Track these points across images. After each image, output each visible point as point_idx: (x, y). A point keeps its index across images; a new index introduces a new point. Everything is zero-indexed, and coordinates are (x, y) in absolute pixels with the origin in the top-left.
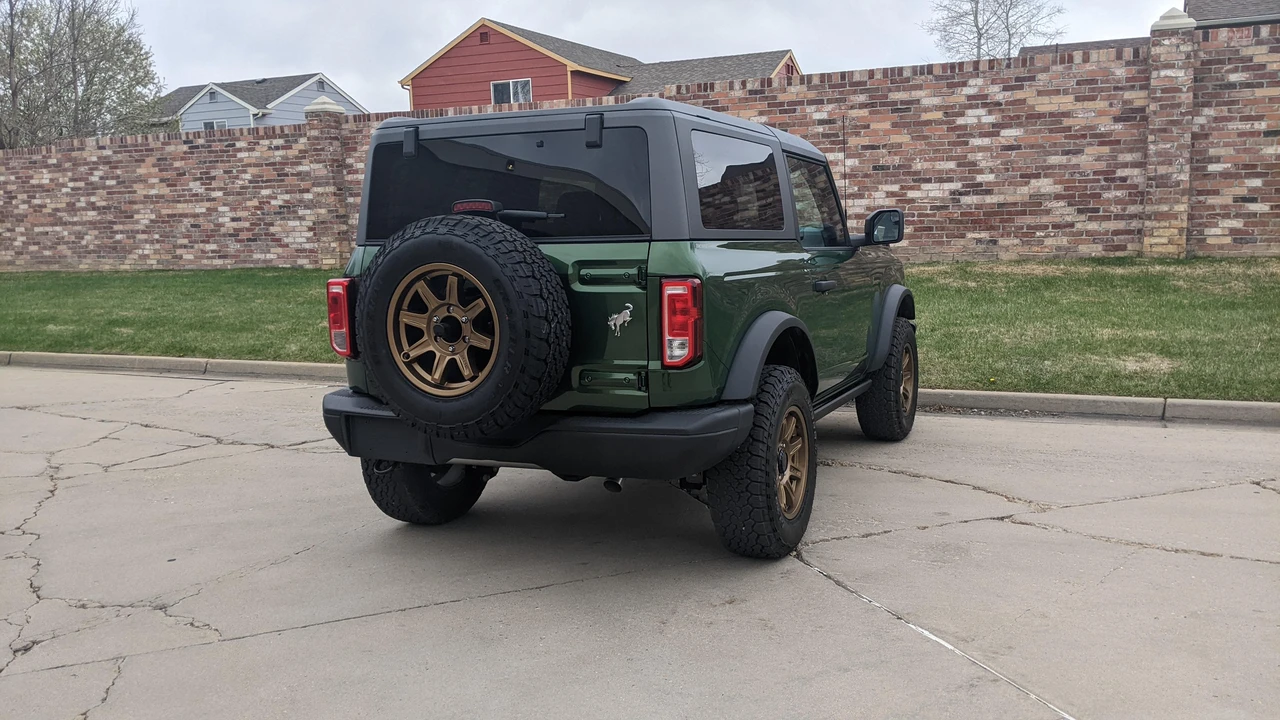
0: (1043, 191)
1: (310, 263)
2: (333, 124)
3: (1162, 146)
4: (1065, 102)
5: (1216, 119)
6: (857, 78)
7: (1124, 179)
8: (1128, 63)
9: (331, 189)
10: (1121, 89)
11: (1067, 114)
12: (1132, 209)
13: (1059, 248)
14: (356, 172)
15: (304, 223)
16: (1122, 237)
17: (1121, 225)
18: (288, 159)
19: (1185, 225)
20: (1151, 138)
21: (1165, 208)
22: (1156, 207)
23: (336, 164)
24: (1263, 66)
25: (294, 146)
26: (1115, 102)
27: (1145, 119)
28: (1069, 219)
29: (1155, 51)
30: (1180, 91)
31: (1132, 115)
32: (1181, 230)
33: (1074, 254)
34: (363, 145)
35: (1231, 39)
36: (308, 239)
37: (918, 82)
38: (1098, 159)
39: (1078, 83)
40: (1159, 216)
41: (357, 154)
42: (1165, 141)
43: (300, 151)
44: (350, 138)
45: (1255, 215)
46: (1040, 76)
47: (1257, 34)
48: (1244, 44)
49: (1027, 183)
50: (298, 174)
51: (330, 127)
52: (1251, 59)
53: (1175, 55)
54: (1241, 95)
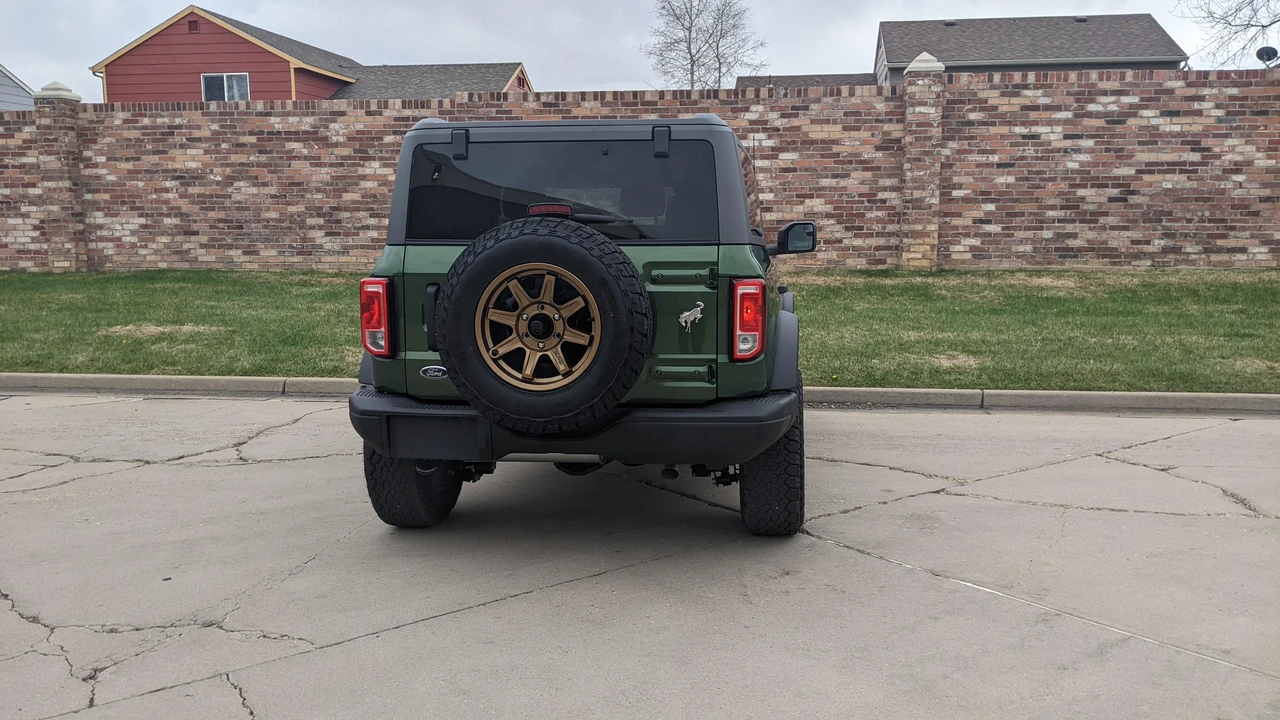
0: (816, 210)
1: (36, 266)
2: (68, 113)
3: (916, 173)
4: (833, 131)
5: (958, 152)
6: (648, 98)
7: (884, 201)
8: (887, 99)
9: (67, 184)
10: (881, 121)
11: (836, 142)
12: (891, 228)
13: (829, 262)
14: (96, 166)
15: (28, 221)
16: (882, 252)
17: (881, 242)
18: (8, 148)
19: (936, 242)
20: (907, 166)
21: (919, 227)
22: (912, 226)
23: (71, 157)
24: (995, 108)
25: (17, 135)
26: (877, 132)
27: (901, 148)
28: (838, 235)
29: (911, 89)
30: (931, 125)
31: (889, 145)
32: (933, 246)
33: (842, 267)
34: (104, 137)
35: (970, 83)
36: (33, 238)
37: (704, 105)
38: (862, 183)
39: (845, 114)
40: (914, 234)
41: (96, 147)
42: (919, 169)
43: (25, 141)
44: (89, 129)
45: (990, 234)
46: (813, 106)
47: (991, 80)
48: (981, 87)
49: (802, 203)
50: (22, 166)
51: (64, 115)
52: (986, 101)
53: (927, 94)
54: (978, 131)
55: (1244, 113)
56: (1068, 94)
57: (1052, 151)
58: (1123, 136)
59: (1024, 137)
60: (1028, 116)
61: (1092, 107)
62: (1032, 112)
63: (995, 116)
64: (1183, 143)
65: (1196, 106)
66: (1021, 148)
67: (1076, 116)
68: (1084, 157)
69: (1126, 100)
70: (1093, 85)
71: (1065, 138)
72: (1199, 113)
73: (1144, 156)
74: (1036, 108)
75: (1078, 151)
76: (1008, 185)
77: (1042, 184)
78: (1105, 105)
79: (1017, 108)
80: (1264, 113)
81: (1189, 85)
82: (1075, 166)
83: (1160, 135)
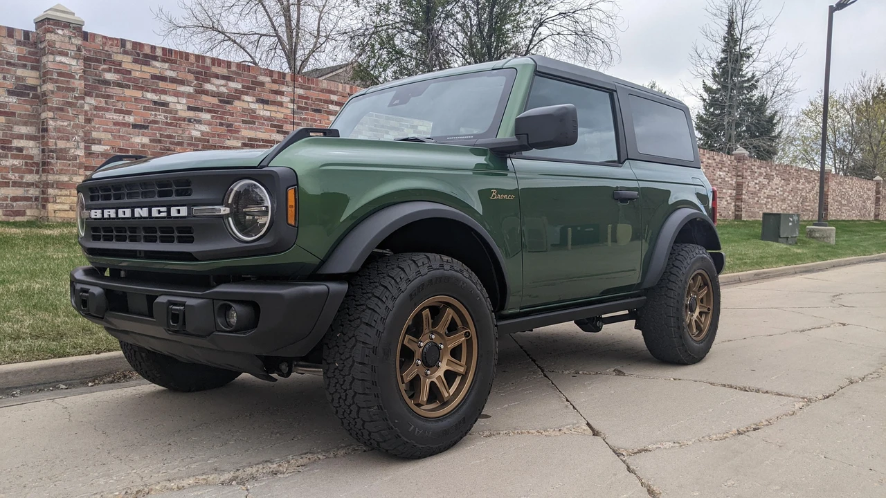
3: (59, 123)
5: (96, 108)
7: (20, 149)
8: (19, 43)
10: (14, 65)
12: (29, 178)
16: (21, 203)
17: (19, 192)
20: (48, 115)
21: (65, 178)
22: (57, 177)
24: (129, 72)
26: (9, 76)
27: (39, 96)
29: (49, 36)
30: (73, 77)
31: (20, 91)
40: (60, 185)
42: (62, 118)
47: (124, 46)
48: (115, 51)
53: (67, 45)
54: (114, 91)
55: (307, 109)
56: (190, 71)
57: (179, 119)
58: (232, 114)
59: (155, 103)
60: (157, 86)
61: (208, 86)
62: (161, 82)
63: (129, 80)
64: (272, 126)
65: (279, 98)
66: (153, 113)
67: (197, 92)
68: (204, 128)
69: (232, 85)
70: (208, 68)
71: (188, 110)
72: (281, 104)
73: (247, 133)
74: (164, 79)
75: (199, 122)
76: (143, 145)
77: (172, 147)
78: (218, 86)
79: (148, 76)
80: (318, 111)
81: (274, 81)
82: (196, 134)
83: (256, 117)
